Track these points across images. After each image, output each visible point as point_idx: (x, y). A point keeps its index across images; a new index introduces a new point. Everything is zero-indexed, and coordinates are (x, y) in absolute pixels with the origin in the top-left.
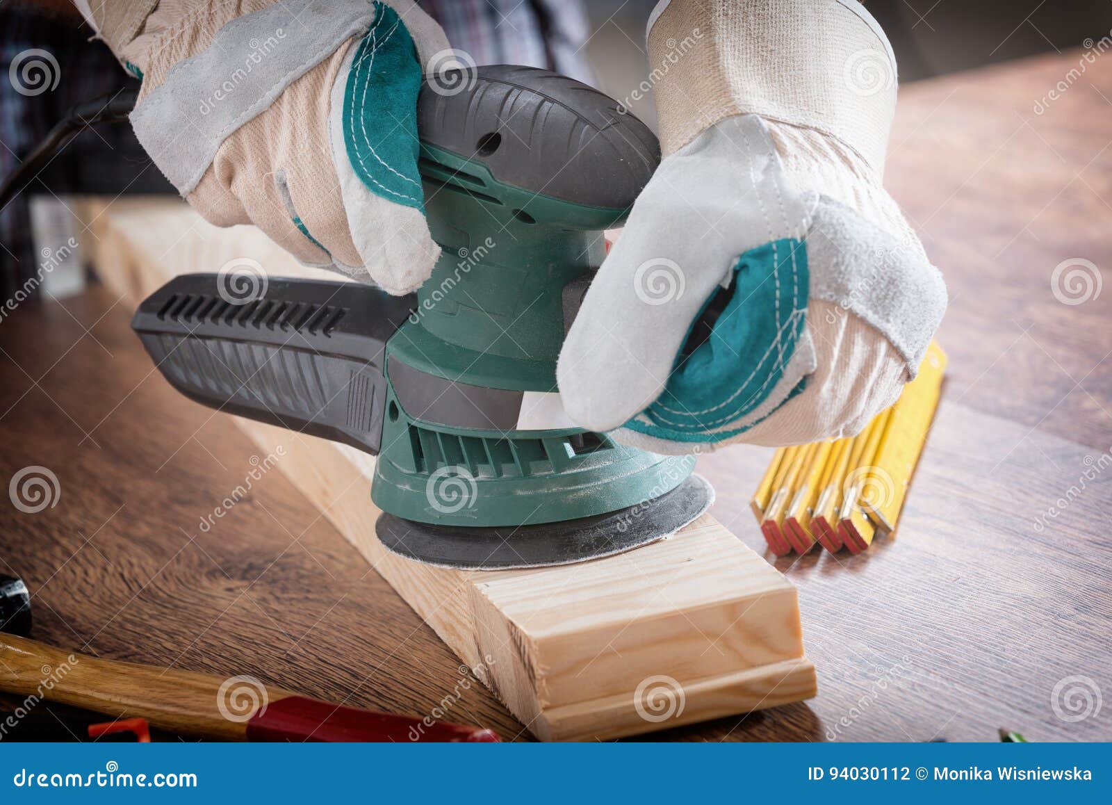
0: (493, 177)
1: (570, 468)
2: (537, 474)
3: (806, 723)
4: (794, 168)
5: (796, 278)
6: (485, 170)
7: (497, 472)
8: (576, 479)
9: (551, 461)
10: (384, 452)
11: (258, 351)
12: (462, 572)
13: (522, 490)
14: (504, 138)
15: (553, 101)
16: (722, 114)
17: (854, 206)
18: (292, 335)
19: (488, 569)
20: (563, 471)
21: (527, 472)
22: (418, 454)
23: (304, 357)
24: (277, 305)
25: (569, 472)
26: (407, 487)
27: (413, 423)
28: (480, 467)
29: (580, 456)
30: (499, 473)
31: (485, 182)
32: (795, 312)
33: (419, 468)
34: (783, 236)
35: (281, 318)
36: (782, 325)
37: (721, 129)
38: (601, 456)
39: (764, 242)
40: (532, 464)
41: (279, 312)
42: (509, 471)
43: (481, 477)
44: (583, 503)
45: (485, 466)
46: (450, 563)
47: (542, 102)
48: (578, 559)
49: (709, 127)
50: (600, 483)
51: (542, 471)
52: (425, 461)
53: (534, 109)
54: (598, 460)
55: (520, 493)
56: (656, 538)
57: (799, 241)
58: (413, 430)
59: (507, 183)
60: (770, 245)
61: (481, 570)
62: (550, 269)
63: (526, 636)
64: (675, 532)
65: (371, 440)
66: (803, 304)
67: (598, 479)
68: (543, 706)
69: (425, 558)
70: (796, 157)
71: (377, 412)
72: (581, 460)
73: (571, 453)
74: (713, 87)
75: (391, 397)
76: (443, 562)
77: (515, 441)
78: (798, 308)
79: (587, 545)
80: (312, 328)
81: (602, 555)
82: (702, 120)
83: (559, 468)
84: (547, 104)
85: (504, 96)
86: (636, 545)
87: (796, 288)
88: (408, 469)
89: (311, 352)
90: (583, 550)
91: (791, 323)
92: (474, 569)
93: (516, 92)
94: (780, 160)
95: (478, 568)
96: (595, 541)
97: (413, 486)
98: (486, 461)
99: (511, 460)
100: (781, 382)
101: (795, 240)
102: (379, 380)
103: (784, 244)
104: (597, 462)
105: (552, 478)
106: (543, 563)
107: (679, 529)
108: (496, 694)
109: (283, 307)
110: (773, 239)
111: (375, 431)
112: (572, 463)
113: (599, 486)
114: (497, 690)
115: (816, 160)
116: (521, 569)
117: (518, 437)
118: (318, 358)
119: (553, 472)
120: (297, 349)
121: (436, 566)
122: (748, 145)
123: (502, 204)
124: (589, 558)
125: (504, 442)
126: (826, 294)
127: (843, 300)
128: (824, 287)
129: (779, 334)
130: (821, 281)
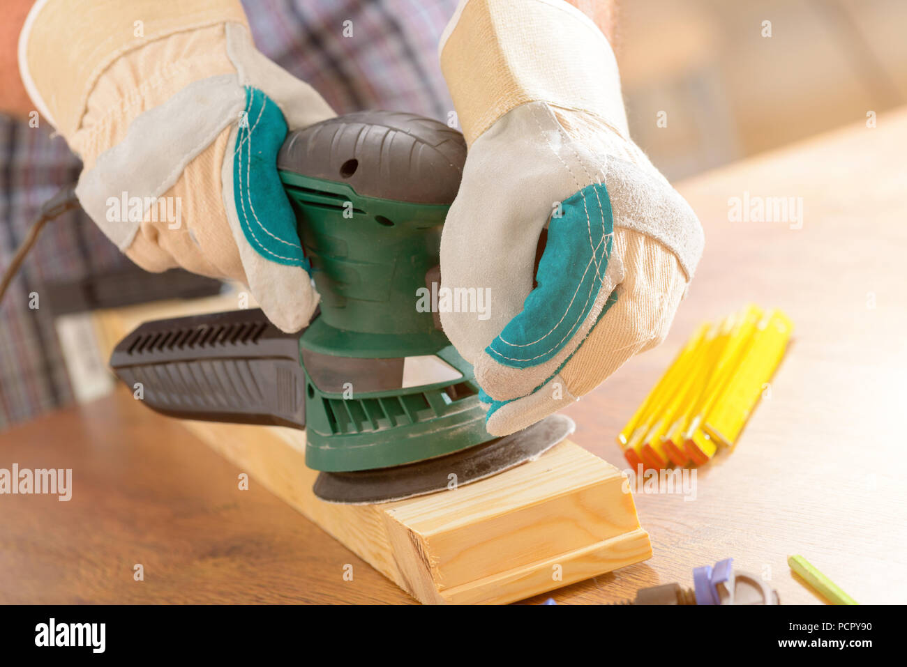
0: (355, 193)
1: (449, 412)
2: (423, 420)
3: (645, 576)
4: (579, 138)
5: (602, 211)
6: (348, 188)
7: (393, 423)
8: (454, 420)
9: (432, 408)
10: (309, 425)
11: (206, 366)
12: (377, 506)
13: (412, 433)
14: (360, 162)
15: (396, 130)
16: (517, 102)
17: (630, 161)
18: (229, 349)
19: (396, 500)
20: (444, 415)
21: (415, 419)
22: (332, 420)
23: (241, 364)
24: (217, 328)
25: (448, 415)
26: (327, 447)
27: (326, 396)
28: (380, 422)
29: (456, 402)
30: (394, 424)
31: (350, 197)
32: (604, 235)
33: (335, 430)
34: (588, 184)
35: (220, 337)
36: (595, 247)
37: (516, 113)
38: (472, 400)
39: (574, 193)
40: (419, 413)
41: (219, 333)
42: (402, 421)
43: (381, 428)
44: (463, 437)
45: (384, 420)
46: (367, 500)
47: (388, 132)
48: (463, 482)
49: (506, 112)
50: (473, 421)
51: (427, 417)
52: (338, 424)
53: (381, 137)
54: (470, 402)
55: (411, 436)
56: (524, 460)
57: (600, 184)
58: (326, 401)
59: (366, 195)
60: (579, 193)
61: (391, 502)
62: (413, 260)
63: (420, 536)
64: (539, 454)
65: (298, 418)
66: (609, 230)
67: (471, 418)
68: (439, 588)
69: (348, 500)
70: (577, 130)
71: (300, 395)
72: (457, 405)
73: (448, 400)
74: (505, 83)
75: (308, 381)
76: (361, 500)
77: (404, 397)
78: (606, 232)
79: (471, 471)
80: (244, 340)
81: (482, 477)
82: (500, 108)
83: (440, 413)
84: (392, 133)
85: (358, 132)
86: (508, 467)
87: (603, 219)
88: (326, 433)
89: (247, 359)
90: (467, 475)
91: (602, 245)
92: (385, 501)
93: (367, 128)
94: (568, 134)
95: (389, 500)
96: (477, 467)
97: (331, 445)
98: (383, 416)
99: (403, 412)
100: (601, 291)
101: (597, 185)
102: (297, 369)
104: (469, 405)
105: (435, 421)
106: (437, 489)
107: (543, 451)
108: (412, 594)
109: (222, 329)
110: (580, 188)
111: (301, 409)
112: (450, 408)
113: (473, 423)
114: (411, 590)
115: (594, 131)
116: (421, 496)
117: (405, 393)
118: (252, 363)
119: (435, 417)
120: (235, 359)
121: (357, 504)
122: (539, 125)
123: (365, 213)
124: (472, 481)
125: (395, 399)
126: (627, 222)
127: (640, 226)
128: (626, 218)
129: (594, 254)
130: (622, 213)
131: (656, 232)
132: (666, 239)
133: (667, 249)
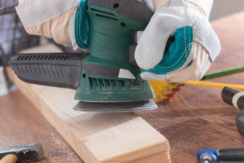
4: (190, 11)
5: (189, 35)
6: (115, 11)
11: (44, 66)
27: (90, 77)
31: (115, 15)
32: (189, 44)
33: (92, 88)
34: (187, 25)
36: (186, 47)
37: (172, 1)
39: (182, 27)
45: (110, 87)
49: (169, 1)
57: (191, 26)
58: (90, 79)
60: (184, 27)
66: (191, 42)
70: (190, 8)
75: (83, 73)
77: (118, 81)
78: (190, 43)
80: (61, 59)
87: (190, 38)
88: (89, 89)
91: (189, 46)
94: (187, 9)
99: (116, 85)
100: (186, 61)
101: (190, 27)
102: (79, 70)
103: (187, 27)
110: (184, 26)
111: (78, 82)
117: (118, 79)
119: (127, 89)
120: (56, 65)
123: (118, 21)
125: (114, 81)
126: (197, 40)
127: (200, 42)
128: (196, 38)
129: (186, 49)
130: (196, 37)
131: (205, 45)
132: (207, 48)
133: (207, 52)
